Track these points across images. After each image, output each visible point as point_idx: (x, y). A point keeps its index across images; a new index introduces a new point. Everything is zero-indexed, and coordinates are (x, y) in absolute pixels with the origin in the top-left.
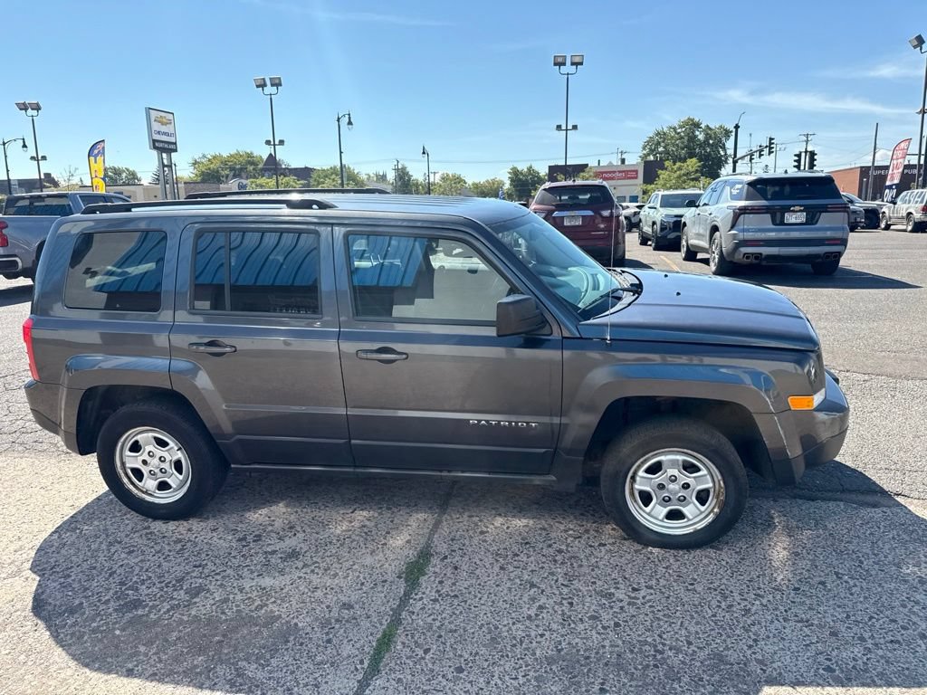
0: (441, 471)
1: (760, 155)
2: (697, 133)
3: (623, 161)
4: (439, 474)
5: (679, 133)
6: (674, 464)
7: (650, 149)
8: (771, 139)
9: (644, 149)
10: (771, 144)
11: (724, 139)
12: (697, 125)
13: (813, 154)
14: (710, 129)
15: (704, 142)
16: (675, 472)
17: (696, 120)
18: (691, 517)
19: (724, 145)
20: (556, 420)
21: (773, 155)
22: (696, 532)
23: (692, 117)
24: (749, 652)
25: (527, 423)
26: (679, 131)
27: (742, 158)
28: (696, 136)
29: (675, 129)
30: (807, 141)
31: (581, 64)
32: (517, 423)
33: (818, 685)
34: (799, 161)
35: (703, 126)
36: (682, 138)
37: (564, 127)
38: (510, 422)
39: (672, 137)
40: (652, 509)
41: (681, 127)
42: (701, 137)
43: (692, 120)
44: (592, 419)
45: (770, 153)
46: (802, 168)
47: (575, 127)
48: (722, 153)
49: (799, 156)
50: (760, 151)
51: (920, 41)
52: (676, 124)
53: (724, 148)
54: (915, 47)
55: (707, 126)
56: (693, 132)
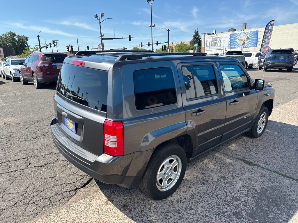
1: (51, 47)
2: (15, 37)
5: (7, 37)
11: (26, 40)
12: (14, 35)
13: (72, 47)
14: (20, 36)
15: (19, 41)
17: (14, 32)
19: (27, 42)
21: (56, 46)
23: (11, 31)
26: (7, 36)
27: (43, 47)
28: (15, 39)
29: (5, 35)
34: (68, 49)
35: (16, 35)
36: (9, 39)
42: (17, 39)
43: (12, 33)
48: (26, 45)
49: (68, 47)
50: (50, 45)
51: (97, 16)
52: (5, 33)
53: (27, 44)
54: (96, 18)
55: (18, 35)
56: (13, 37)
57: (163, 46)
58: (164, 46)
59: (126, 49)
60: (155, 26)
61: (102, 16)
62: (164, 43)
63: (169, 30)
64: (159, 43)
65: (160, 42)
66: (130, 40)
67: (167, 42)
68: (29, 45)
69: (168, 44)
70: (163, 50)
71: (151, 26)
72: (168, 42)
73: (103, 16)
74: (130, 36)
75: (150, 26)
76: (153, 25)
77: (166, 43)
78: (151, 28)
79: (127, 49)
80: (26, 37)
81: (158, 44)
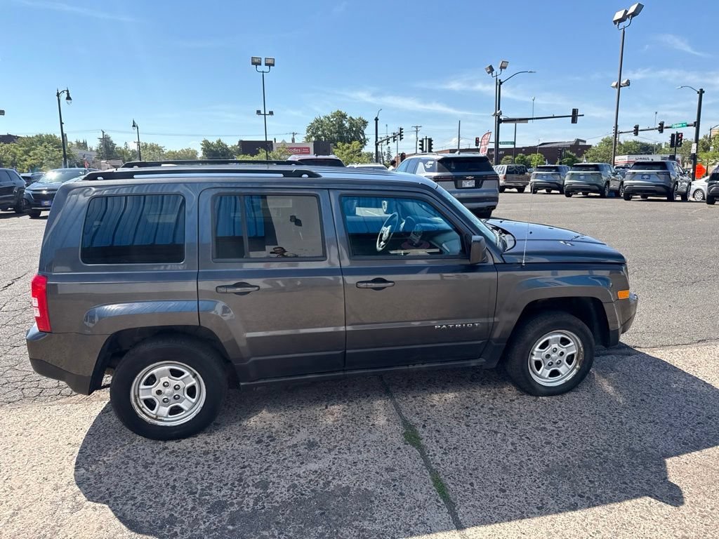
0: (408, 365)
1: (394, 140)
2: (344, 122)
3: (293, 140)
4: (406, 367)
6: (555, 341)
7: (312, 132)
8: (401, 129)
9: (308, 132)
10: (401, 132)
11: (362, 127)
12: (344, 116)
13: (430, 140)
14: (353, 120)
15: (350, 129)
16: (555, 346)
17: (343, 112)
18: (563, 373)
19: (363, 132)
20: (491, 320)
22: (567, 382)
23: (340, 110)
24: (642, 443)
25: (473, 324)
26: (332, 120)
27: (382, 141)
28: (344, 125)
29: (328, 118)
30: (417, 131)
31: (273, 65)
32: (466, 325)
33: (687, 453)
34: (422, 145)
35: (348, 117)
36: (334, 125)
37: (263, 112)
38: (462, 325)
39: (327, 124)
40: (542, 373)
41: (333, 117)
42: (347, 125)
43: (341, 112)
44: (514, 317)
45: (401, 139)
46: (425, 150)
47: (271, 113)
48: (362, 138)
49: (422, 141)
50: (394, 137)
51: (491, 69)
52: (329, 115)
53: (363, 134)
54: (489, 73)
55: (351, 118)
56: (342, 121)
57: (673, 135)
58: (678, 134)
59: (581, 143)
60: (628, 83)
61: (502, 68)
62: (683, 126)
63: (701, 92)
64: (667, 128)
65: (668, 125)
66: (574, 121)
67: (693, 123)
68: (366, 137)
69: (694, 129)
70: (672, 145)
71: (619, 86)
72: (697, 124)
73: (505, 68)
74: (575, 111)
75: (614, 84)
76: (624, 82)
77: (688, 126)
78: (617, 90)
79: (585, 142)
80: (363, 121)
81: (664, 130)
